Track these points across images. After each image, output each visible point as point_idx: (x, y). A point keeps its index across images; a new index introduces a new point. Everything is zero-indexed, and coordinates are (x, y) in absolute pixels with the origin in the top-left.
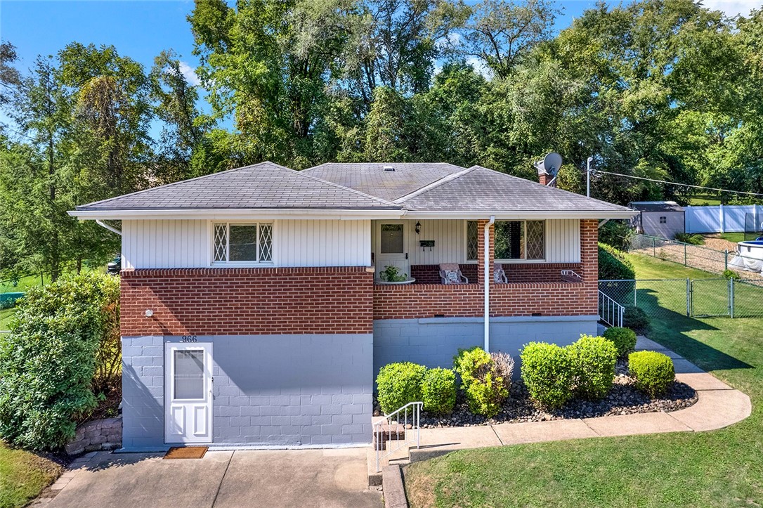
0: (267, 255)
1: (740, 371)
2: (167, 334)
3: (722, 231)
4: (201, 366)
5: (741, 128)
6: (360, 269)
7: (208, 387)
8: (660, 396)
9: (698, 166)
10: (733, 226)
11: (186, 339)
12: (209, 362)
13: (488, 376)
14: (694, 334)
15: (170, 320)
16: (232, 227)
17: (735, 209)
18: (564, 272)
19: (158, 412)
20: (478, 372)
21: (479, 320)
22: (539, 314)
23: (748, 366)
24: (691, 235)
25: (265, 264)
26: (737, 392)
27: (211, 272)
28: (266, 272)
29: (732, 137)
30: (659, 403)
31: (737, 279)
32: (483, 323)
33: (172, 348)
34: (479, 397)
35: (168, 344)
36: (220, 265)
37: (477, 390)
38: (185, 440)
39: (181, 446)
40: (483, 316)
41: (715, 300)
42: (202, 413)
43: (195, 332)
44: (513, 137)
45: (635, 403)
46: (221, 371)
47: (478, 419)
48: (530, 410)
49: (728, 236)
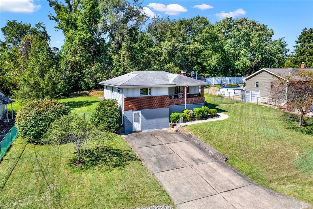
0: (150, 94)
1: (226, 112)
2: (133, 110)
3: (213, 84)
4: (139, 116)
5: (217, 55)
6: (167, 96)
7: (140, 120)
8: (215, 116)
9: (207, 65)
10: (216, 83)
11: (136, 111)
12: (140, 114)
13: (189, 114)
14: (216, 107)
15: (134, 107)
16: (144, 89)
17: (217, 79)
18: (195, 96)
19: (131, 125)
20: (188, 113)
21: (184, 105)
22: (194, 103)
23: (227, 111)
24: (207, 86)
25: (150, 96)
26: (226, 115)
27: (141, 98)
28: (151, 97)
29: (214, 57)
30: (215, 117)
31: (220, 97)
32: (185, 105)
33: (134, 112)
34: (188, 118)
35: (133, 112)
36: (142, 96)
37: (188, 117)
38: (136, 130)
39: (136, 131)
40: (185, 104)
41: (218, 101)
42: (139, 125)
43: (138, 109)
44: (162, 59)
45: (211, 117)
46: (143, 116)
47: (188, 121)
48: (195, 120)
49: (215, 86)
